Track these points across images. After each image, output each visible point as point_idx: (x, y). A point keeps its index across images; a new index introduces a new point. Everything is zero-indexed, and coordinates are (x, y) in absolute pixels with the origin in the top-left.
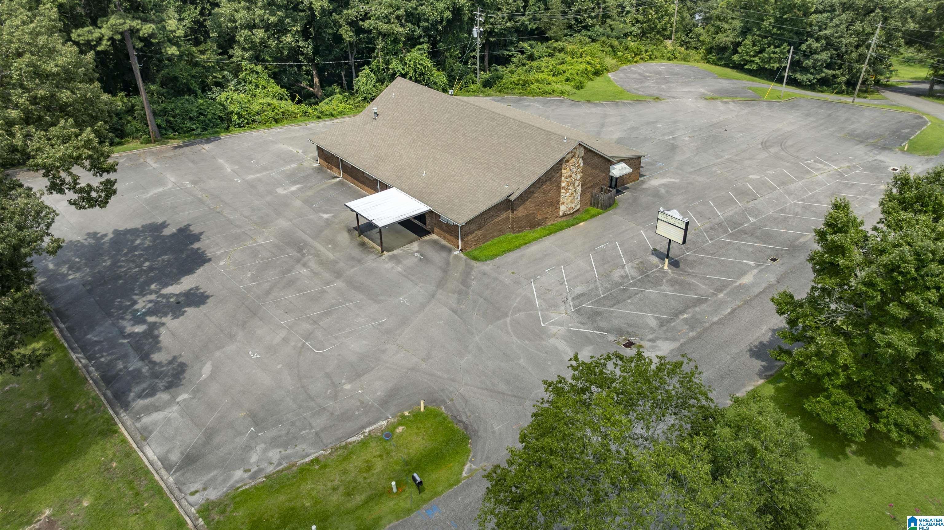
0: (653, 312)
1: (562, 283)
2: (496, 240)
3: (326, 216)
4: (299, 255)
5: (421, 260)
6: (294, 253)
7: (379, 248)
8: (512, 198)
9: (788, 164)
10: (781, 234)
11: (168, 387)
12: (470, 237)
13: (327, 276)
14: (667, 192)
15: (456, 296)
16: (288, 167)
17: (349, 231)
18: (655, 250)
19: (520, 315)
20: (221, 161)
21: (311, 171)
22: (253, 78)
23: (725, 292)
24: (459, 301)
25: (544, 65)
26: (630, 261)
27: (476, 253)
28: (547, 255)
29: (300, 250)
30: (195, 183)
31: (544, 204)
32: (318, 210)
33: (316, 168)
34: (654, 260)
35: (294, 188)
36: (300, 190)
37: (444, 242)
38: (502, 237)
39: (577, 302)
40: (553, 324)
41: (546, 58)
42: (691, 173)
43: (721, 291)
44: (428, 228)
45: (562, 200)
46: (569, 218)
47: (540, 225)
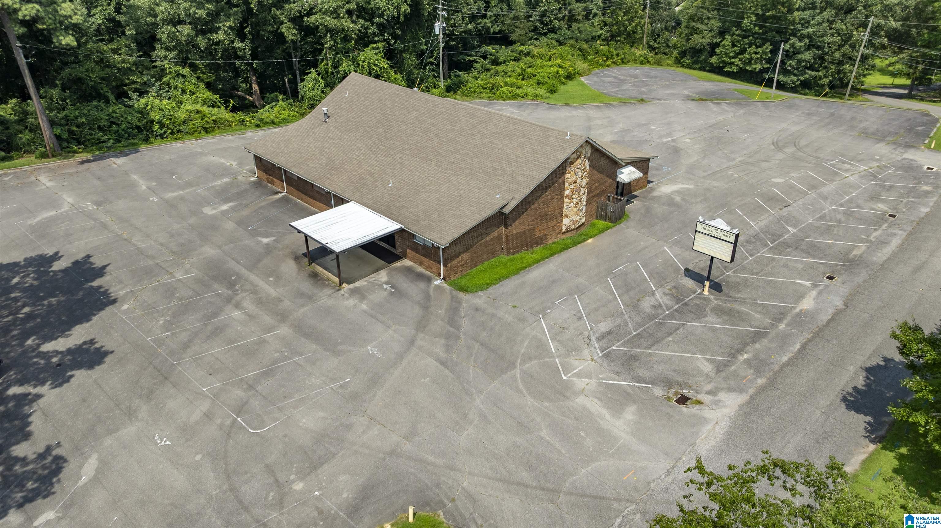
0: (704, 353)
1: (580, 318)
2: (486, 264)
3: (265, 240)
4: (230, 292)
5: (392, 294)
6: (222, 290)
7: (336, 279)
8: (506, 210)
9: (810, 165)
10: (829, 246)
11: (28, 500)
12: (455, 262)
13: (267, 319)
14: (683, 200)
15: (443, 341)
16: (219, 182)
17: (297, 259)
18: (687, 270)
19: (532, 365)
20: (135, 177)
21: (247, 187)
22: (179, 83)
23: (785, 322)
24: (448, 349)
25: (510, 69)
26: (659, 285)
27: (463, 282)
28: (554, 282)
29: (231, 285)
30: (98, 204)
31: (544, 217)
32: (255, 234)
33: (253, 182)
34: (689, 283)
35: (225, 207)
36: (232, 209)
37: (420, 269)
38: (493, 261)
39: (603, 343)
40: (579, 375)
41: (511, 63)
42: (704, 177)
43: (780, 320)
44: (398, 251)
45: (565, 212)
46: (573, 234)
47: (539, 244)
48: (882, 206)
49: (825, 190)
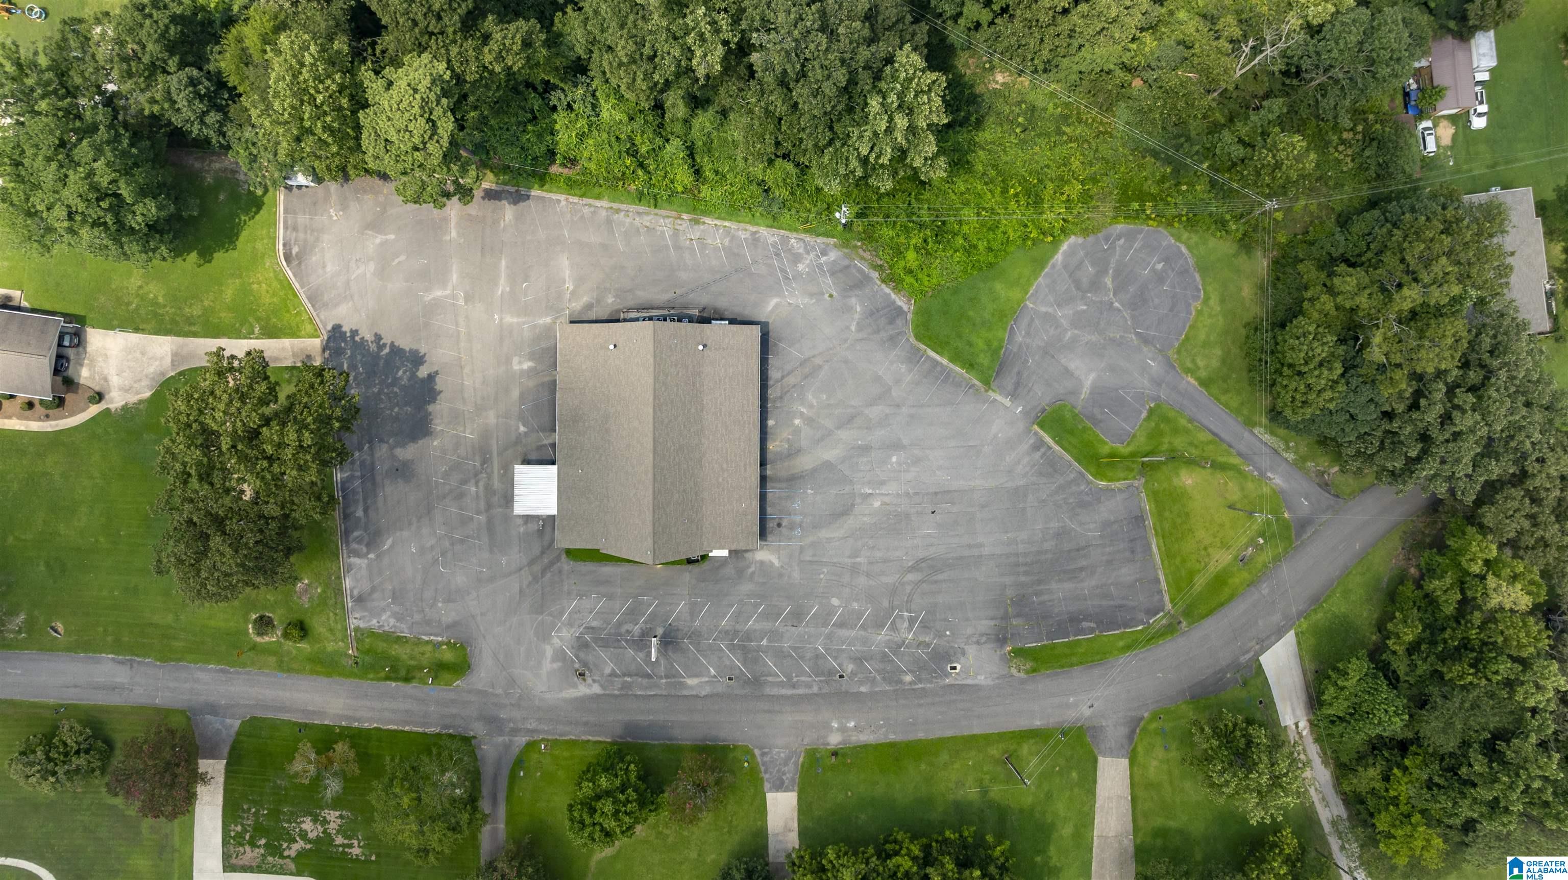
1: (591, 613)
3: (521, 429)
4: (480, 468)
5: (539, 530)
6: (478, 464)
10: (765, 665)
11: (369, 544)
13: (482, 504)
14: (753, 573)
16: (542, 321)
18: (670, 625)
19: (549, 619)
20: (503, 262)
26: (646, 622)
29: (484, 462)
30: (466, 299)
32: (522, 416)
35: (526, 365)
36: (528, 371)
39: (585, 631)
40: (558, 637)
42: (801, 562)
43: (667, 678)
48: (850, 667)
49: (843, 633)
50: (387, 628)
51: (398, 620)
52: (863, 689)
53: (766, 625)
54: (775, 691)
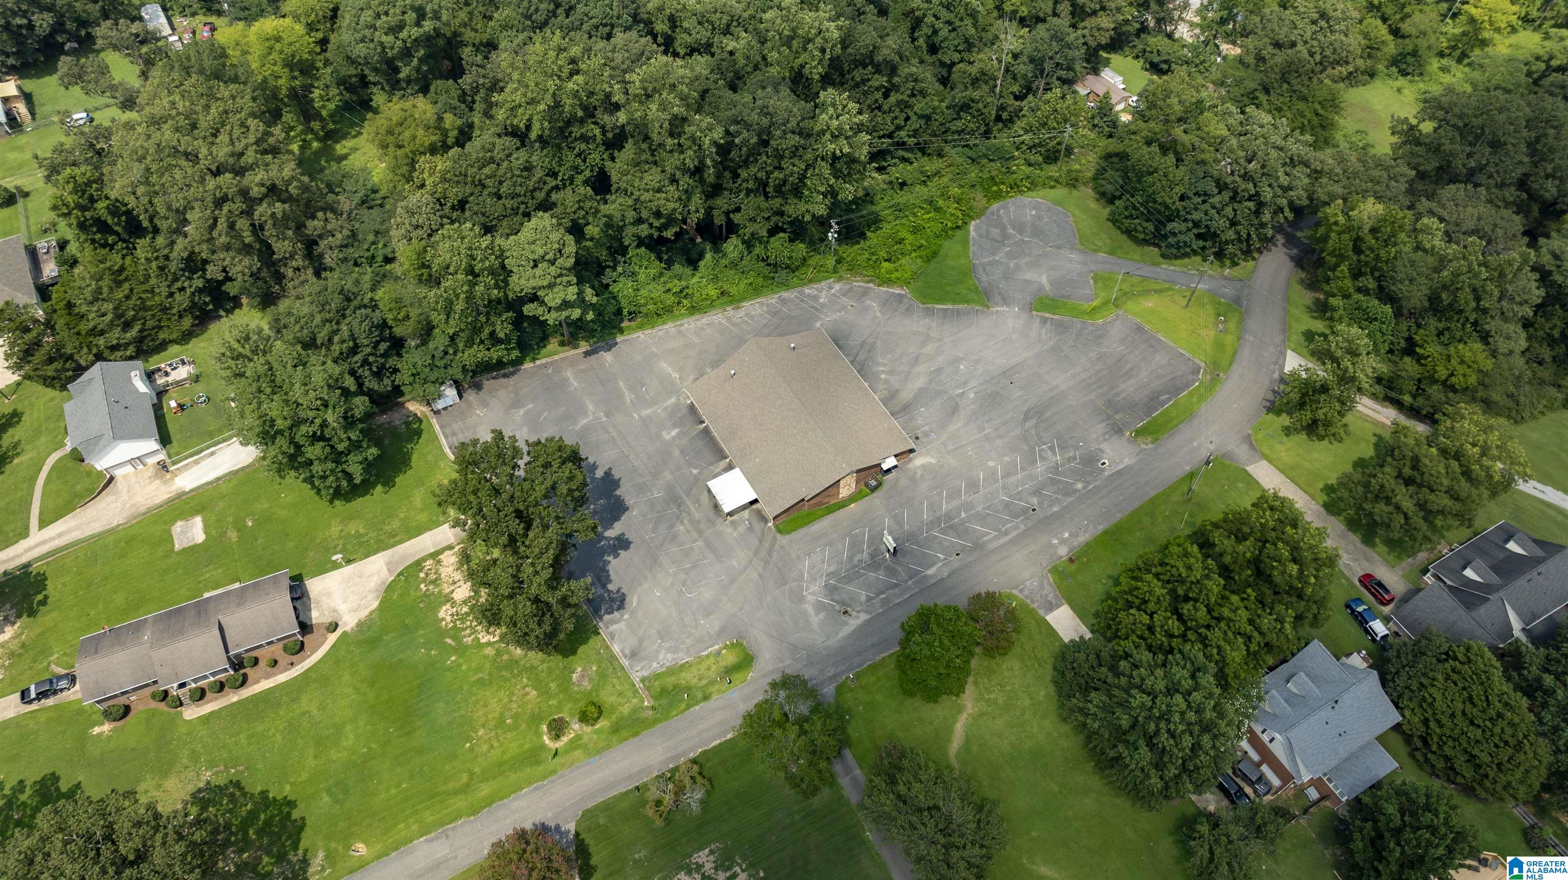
0: (867, 591)
1: (824, 561)
3: (695, 471)
4: (678, 511)
5: (748, 528)
6: (675, 509)
8: (808, 498)
9: (1026, 448)
10: (975, 531)
11: (618, 609)
13: (694, 534)
15: (763, 564)
16: (670, 401)
19: (794, 584)
20: (621, 384)
21: (685, 411)
23: (914, 580)
24: (764, 568)
26: (869, 547)
28: (822, 535)
29: (679, 506)
31: (830, 498)
32: (690, 464)
36: (678, 434)
39: (827, 578)
40: (811, 593)
42: (949, 451)
45: (841, 494)
46: (844, 502)
47: (826, 504)
48: (1035, 501)
49: (1012, 479)
50: (668, 664)
51: (674, 652)
52: (1055, 509)
53: (955, 503)
54: (996, 544)
